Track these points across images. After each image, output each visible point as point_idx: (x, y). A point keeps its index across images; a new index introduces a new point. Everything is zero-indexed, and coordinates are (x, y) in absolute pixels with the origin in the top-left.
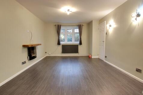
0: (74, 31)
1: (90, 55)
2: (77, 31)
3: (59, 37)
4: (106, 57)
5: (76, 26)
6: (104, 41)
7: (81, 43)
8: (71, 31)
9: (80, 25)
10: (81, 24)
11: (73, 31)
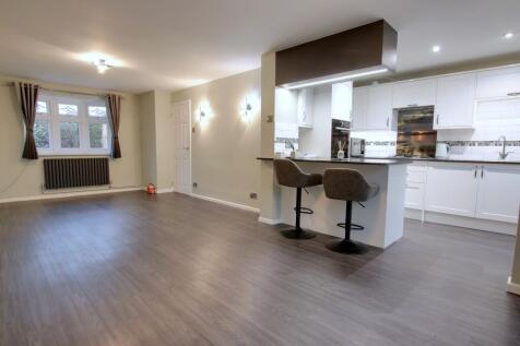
0: (87, 111)
1: (151, 187)
2: (99, 111)
3: (30, 130)
4: (195, 185)
5: (97, 98)
6: (188, 149)
7: (117, 153)
8: (73, 109)
9: (114, 96)
10: (117, 94)
11: (83, 111)
